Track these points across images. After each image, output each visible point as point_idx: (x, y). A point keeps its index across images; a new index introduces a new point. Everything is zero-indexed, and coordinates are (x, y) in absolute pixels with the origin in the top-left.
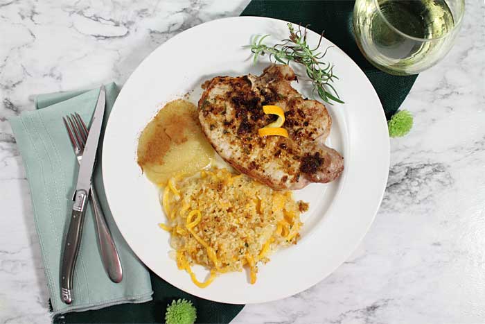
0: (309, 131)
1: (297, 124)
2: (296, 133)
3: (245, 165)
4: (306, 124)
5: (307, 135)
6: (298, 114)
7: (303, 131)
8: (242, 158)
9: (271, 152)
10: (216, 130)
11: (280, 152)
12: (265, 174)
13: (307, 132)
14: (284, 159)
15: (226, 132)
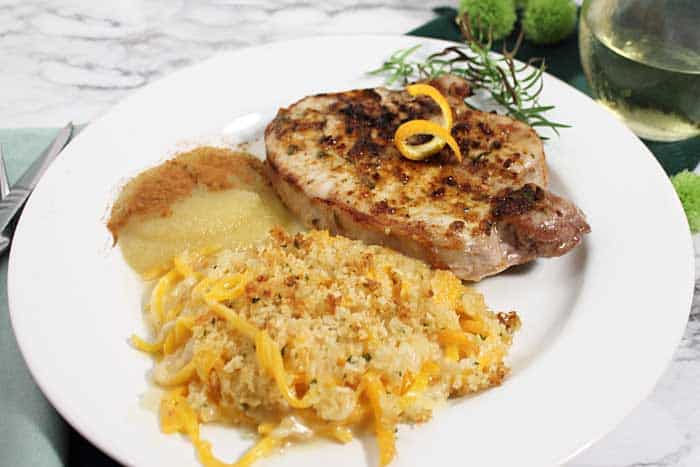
0: (505, 158)
1: (476, 146)
2: (475, 161)
3: (364, 208)
4: (497, 146)
5: (500, 166)
6: (477, 130)
7: (492, 159)
8: (357, 193)
9: (423, 191)
10: (301, 155)
11: (442, 191)
12: (411, 220)
13: (500, 161)
14: (454, 201)
15: (323, 155)
